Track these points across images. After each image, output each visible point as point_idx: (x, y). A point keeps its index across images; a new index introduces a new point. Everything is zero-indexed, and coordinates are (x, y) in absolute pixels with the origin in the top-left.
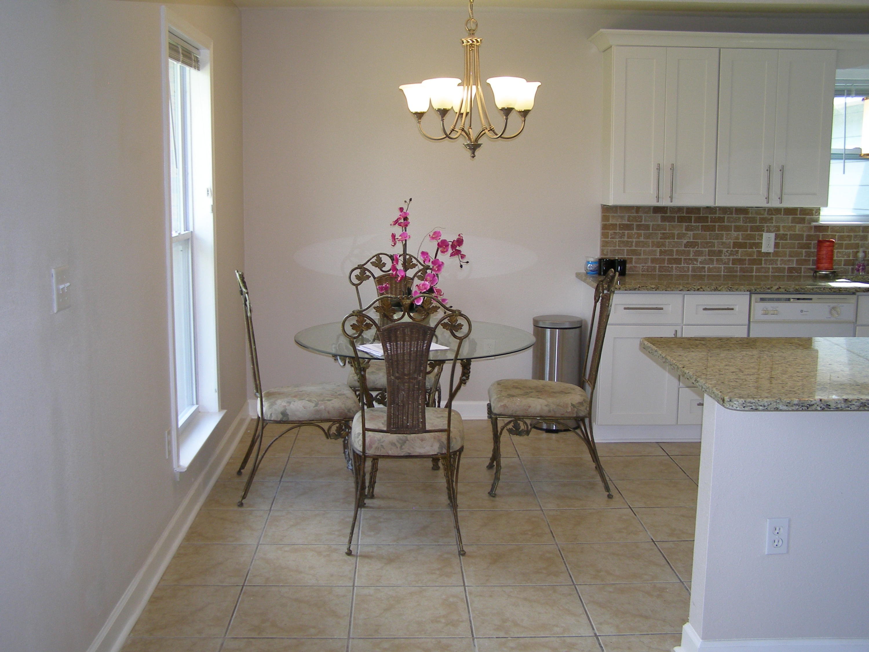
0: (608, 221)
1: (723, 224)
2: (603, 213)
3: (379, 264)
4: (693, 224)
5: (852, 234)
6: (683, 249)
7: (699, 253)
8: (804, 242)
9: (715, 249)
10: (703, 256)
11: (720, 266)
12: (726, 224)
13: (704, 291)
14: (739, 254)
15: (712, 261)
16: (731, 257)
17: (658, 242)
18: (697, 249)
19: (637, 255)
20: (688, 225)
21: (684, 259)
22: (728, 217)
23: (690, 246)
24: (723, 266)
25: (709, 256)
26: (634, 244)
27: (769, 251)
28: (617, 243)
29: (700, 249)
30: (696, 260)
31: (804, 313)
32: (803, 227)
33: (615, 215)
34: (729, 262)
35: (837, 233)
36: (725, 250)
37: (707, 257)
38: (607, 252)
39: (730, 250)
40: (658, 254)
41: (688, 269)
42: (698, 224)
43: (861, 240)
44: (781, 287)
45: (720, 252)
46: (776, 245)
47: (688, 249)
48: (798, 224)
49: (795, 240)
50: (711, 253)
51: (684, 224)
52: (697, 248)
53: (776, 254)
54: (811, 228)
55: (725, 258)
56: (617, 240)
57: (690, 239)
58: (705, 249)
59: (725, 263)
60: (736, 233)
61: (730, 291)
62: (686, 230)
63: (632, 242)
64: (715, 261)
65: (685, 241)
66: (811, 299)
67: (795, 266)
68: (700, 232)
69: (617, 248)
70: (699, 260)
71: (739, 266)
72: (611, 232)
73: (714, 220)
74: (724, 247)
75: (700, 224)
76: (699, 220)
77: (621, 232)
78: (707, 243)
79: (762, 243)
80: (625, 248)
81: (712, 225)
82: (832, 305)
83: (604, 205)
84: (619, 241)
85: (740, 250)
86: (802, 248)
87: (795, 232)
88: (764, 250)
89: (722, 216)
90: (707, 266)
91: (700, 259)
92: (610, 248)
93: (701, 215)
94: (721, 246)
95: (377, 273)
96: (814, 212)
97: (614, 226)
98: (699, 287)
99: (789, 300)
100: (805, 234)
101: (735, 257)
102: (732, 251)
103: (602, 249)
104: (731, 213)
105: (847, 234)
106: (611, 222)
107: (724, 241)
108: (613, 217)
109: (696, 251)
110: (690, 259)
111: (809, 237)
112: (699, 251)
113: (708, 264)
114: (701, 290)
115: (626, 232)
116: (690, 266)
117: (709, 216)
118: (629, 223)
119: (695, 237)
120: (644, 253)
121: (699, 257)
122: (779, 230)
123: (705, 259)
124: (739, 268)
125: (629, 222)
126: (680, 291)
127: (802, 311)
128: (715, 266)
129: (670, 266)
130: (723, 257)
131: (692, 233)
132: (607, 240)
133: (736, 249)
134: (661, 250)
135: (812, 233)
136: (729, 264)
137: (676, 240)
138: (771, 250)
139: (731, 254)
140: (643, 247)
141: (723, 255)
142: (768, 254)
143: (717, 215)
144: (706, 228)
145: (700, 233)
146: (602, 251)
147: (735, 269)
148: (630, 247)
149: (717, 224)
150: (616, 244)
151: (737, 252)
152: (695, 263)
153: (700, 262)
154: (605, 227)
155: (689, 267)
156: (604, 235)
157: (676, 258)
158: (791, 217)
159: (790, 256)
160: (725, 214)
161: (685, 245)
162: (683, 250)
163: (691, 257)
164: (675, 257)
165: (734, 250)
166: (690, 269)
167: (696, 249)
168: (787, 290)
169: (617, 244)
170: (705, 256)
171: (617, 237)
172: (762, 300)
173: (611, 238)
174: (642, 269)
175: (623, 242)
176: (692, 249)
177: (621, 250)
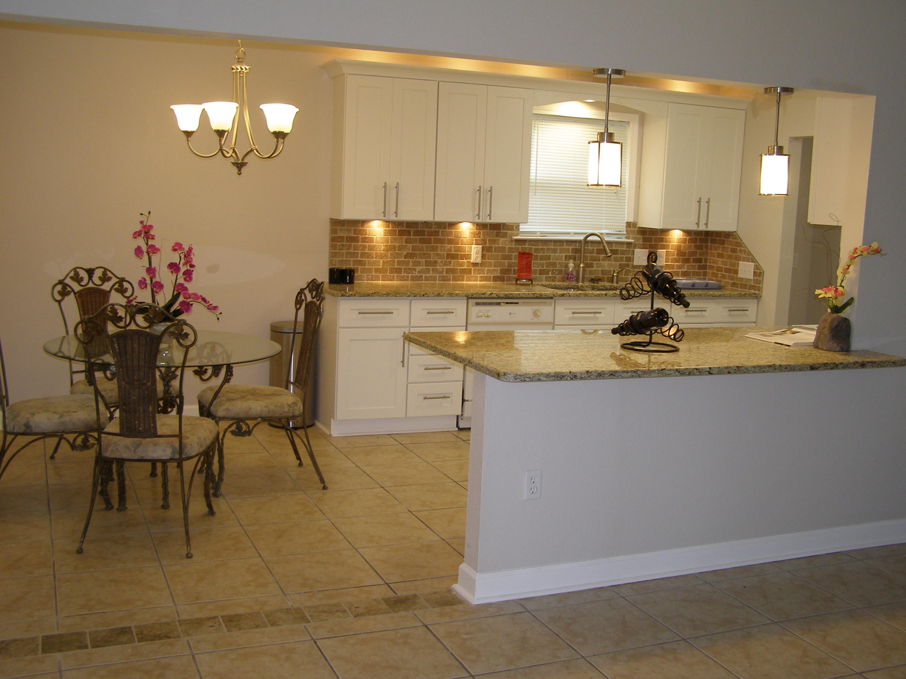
0: (337, 234)
1: (438, 237)
2: (332, 226)
3: (77, 279)
4: (412, 237)
5: (545, 247)
6: (403, 259)
7: (417, 264)
8: (507, 253)
9: (431, 260)
10: (420, 266)
11: (436, 275)
12: (440, 237)
13: (428, 296)
14: (452, 264)
15: (428, 271)
16: (445, 268)
17: (382, 254)
18: (416, 260)
19: (362, 265)
20: (407, 238)
21: (405, 269)
22: (442, 231)
23: (410, 257)
24: (438, 275)
25: (426, 266)
26: (359, 255)
27: (477, 262)
28: (345, 254)
29: (418, 260)
30: (415, 270)
31: (512, 315)
32: (506, 241)
33: (343, 228)
34: (443, 271)
35: (533, 246)
36: (440, 260)
37: (424, 267)
38: (336, 262)
39: (444, 260)
40: (381, 264)
41: (408, 278)
42: (416, 237)
43: (553, 253)
44: (493, 293)
45: (436, 262)
46: (483, 256)
47: (407, 260)
48: (501, 237)
49: (499, 252)
50: (427, 263)
51: (404, 237)
52: (416, 259)
53: (482, 264)
54: (512, 241)
55: (439, 268)
56: (345, 251)
57: (409, 250)
58: (422, 260)
59: (440, 272)
60: (449, 246)
61: (451, 296)
62: (406, 242)
63: (358, 253)
64: (431, 270)
65: (405, 253)
66: (517, 303)
67: (499, 275)
68: (418, 244)
69: (344, 259)
70: (418, 270)
71: (451, 275)
72: (338, 244)
73: (431, 234)
74: (439, 258)
75: (418, 237)
76: (417, 233)
77: (348, 244)
78: (424, 254)
79: (471, 255)
80: (352, 259)
81: (428, 238)
82: (535, 308)
83: (333, 219)
84: (346, 252)
85: (453, 261)
86: (504, 259)
87: (499, 245)
88: (472, 261)
89: (437, 230)
90: (424, 275)
91: (418, 268)
92: (337, 259)
93: (419, 229)
94: (437, 257)
95: (77, 287)
96: (514, 228)
97: (341, 239)
98: (424, 293)
99: (499, 304)
100: (507, 247)
101: (448, 267)
102: (446, 261)
103: (331, 260)
104: (445, 228)
105: (541, 247)
106: (339, 235)
107: (439, 252)
108: (341, 230)
109: (415, 261)
110: (410, 269)
111: (511, 250)
112: (417, 261)
113: (425, 273)
114: (426, 295)
115: (353, 244)
116: (410, 275)
117: (426, 230)
118: (355, 236)
119: (414, 248)
120: (368, 263)
121: (417, 267)
122: (485, 243)
123: (422, 269)
124: (451, 277)
125: (356, 235)
126: (408, 296)
127: (510, 314)
128: (431, 275)
129: (392, 275)
130: (438, 267)
131: (411, 245)
132: (335, 251)
133: (449, 260)
134: (383, 261)
135: (513, 246)
136: (443, 274)
137: (397, 251)
138: (479, 260)
139: (445, 265)
140: (368, 257)
141: (438, 265)
142: (475, 264)
143: (433, 230)
144: (422, 241)
145: (418, 246)
146: (331, 262)
147: (448, 277)
148: (355, 258)
149: (432, 237)
150: (343, 255)
151: (450, 262)
152: (414, 272)
153: (418, 271)
154: (333, 239)
155: (408, 276)
156: (333, 247)
157: (397, 268)
158: (495, 231)
159: (495, 266)
160: (440, 229)
161: (405, 256)
162: (403, 261)
163: (410, 267)
164: (396, 267)
165: (447, 260)
166: (410, 278)
167: (414, 259)
168: (498, 295)
169: (345, 255)
170: (422, 266)
171: (344, 248)
172: (477, 304)
173: (339, 250)
174: (367, 278)
175: (350, 253)
176: (411, 260)
177: (347, 260)
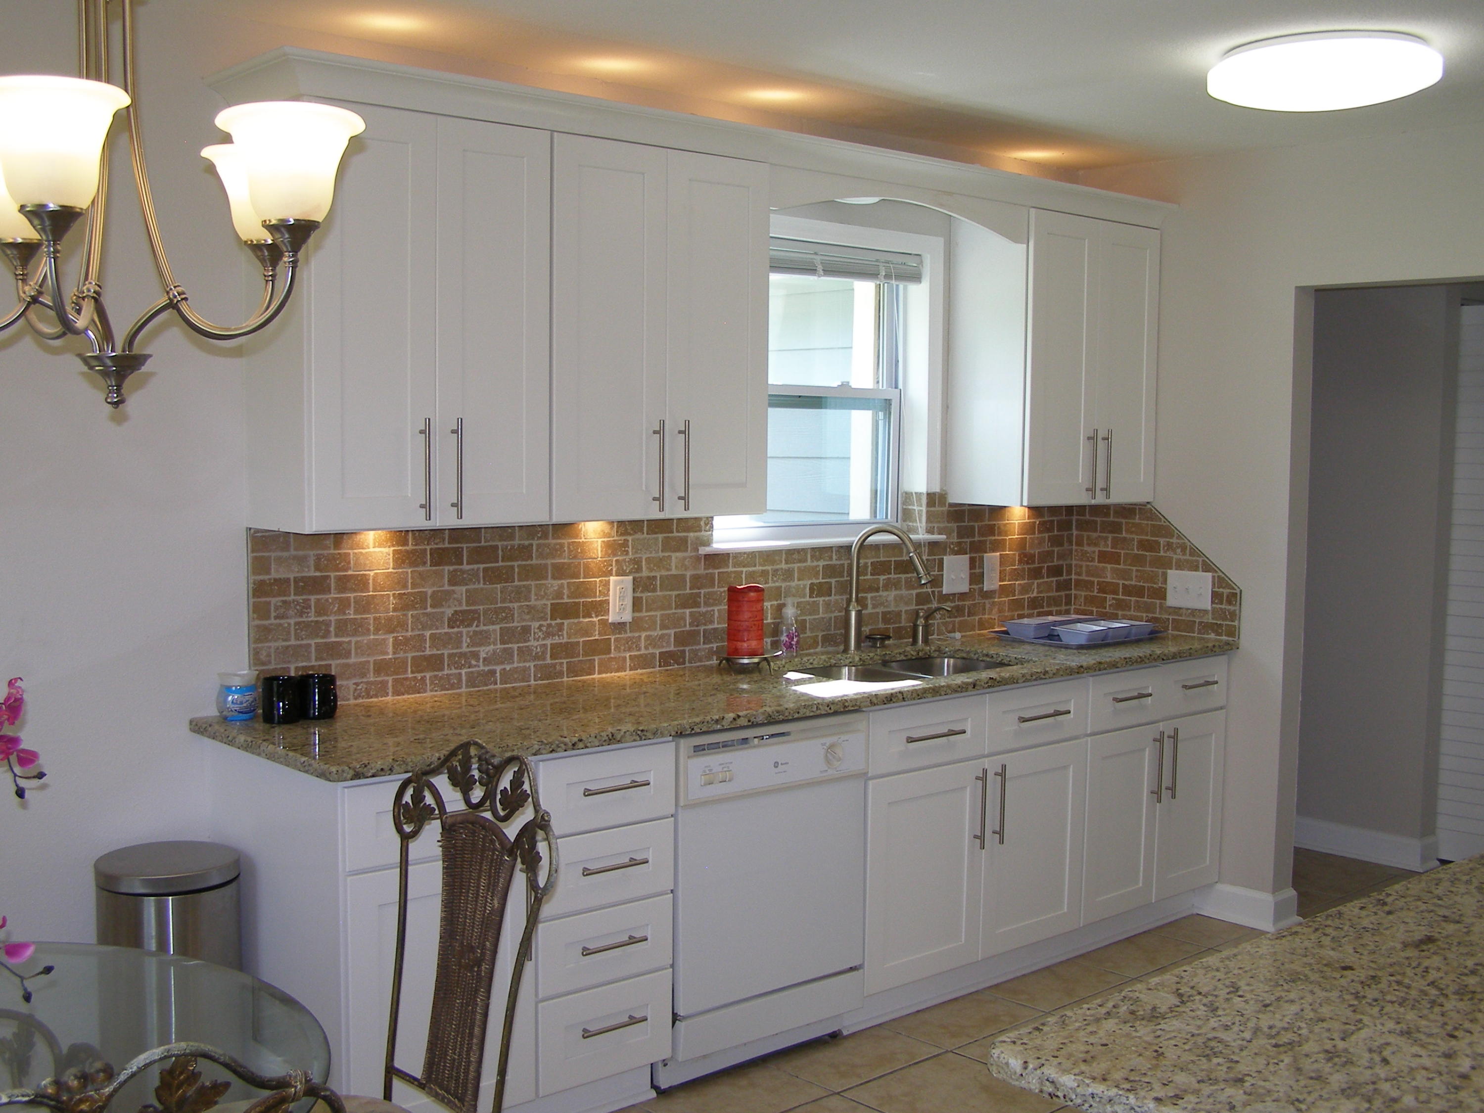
0: (268, 572)
1: (529, 562)
2: (253, 551)
4: (466, 567)
5: (769, 568)
6: (446, 630)
7: (481, 639)
8: (688, 591)
9: (515, 624)
10: (489, 644)
11: (527, 665)
12: (534, 562)
13: (586, 747)
14: (565, 632)
15: (508, 653)
16: (548, 642)
17: (390, 619)
18: (477, 629)
19: (340, 656)
20: (455, 570)
21: (450, 656)
22: (539, 546)
23: (462, 622)
24: (532, 664)
25: (503, 642)
26: (332, 629)
27: (623, 620)
28: (292, 628)
29: (482, 628)
30: (476, 655)
31: (781, 768)
32: (685, 558)
33: (285, 554)
34: (544, 653)
35: (744, 567)
36: (537, 624)
37: (499, 646)
38: (269, 655)
39: (545, 623)
40: (390, 649)
41: (460, 680)
42: (475, 566)
43: (784, 580)
44: (740, 714)
45: (526, 630)
46: (637, 604)
47: (456, 630)
48: (675, 551)
49: (670, 590)
50: (507, 636)
51: (447, 568)
52: (477, 626)
53: (636, 624)
54: (698, 558)
55: (536, 643)
56: (292, 621)
57: (460, 604)
58: (494, 627)
59: (537, 657)
60: (556, 583)
61: (641, 740)
62: (452, 583)
63: (328, 624)
64: (516, 652)
65: (449, 612)
67: (672, 648)
68: (481, 585)
69: (293, 642)
70: (483, 655)
71: (565, 661)
72: (275, 601)
73: (510, 556)
74: (533, 619)
75: (482, 566)
76: (479, 555)
77: (300, 598)
78: (497, 611)
79: (607, 602)
80: (312, 642)
81: (505, 567)
82: (829, 741)
83: (257, 531)
84: (296, 624)
85: (566, 622)
86: (684, 606)
87: (670, 570)
88: (612, 618)
89: (526, 543)
90: (498, 668)
91: (484, 651)
92: (274, 645)
93: (483, 544)
94: (528, 617)
96: (702, 523)
97: (281, 585)
98: (575, 739)
100: (688, 574)
101: (556, 640)
102: (549, 625)
103: (254, 649)
104: (545, 536)
105: (761, 568)
106: (274, 575)
107: (532, 603)
108: (279, 560)
109: (475, 632)
110: (462, 655)
111: (697, 582)
112: (481, 632)
113: (502, 663)
114: (581, 745)
115: (313, 598)
116: (463, 672)
117: (499, 544)
118: (318, 574)
119: (471, 598)
120: (356, 649)
121: (482, 649)
122: (639, 570)
123: (494, 652)
124: (565, 666)
125: (321, 571)
126: (535, 754)
127: (776, 765)
128: (515, 665)
129: (419, 676)
130: (532, 643)
131: (464, 588)
132: (266, 622)
133: (558, 621)
134: (396, 638)
135: (701, 571)
136: (544, 659)
137: (429, 610)
138: (627, 617)
139: (548, 635)
140: (355, 633)
141: (532, 638)
142: (620, 626)
143: (516, 542)
144: (493, 576)
145: (482, 589)
146: (256, 657)
147: (558, 667)
148: (323, 637)
149: (516, 564)
150: (289, 633)
151: (560, 627)
152: (473, 662)
153: (485, 659)
154: (259, 590)
155: (460, 674)
156: (259, 611)
157: (431, 656)
158: (660, 536)
159: (663, 627)
160: (533, 539)
161: (449, 620)
162: (446, 633)
163: (465, 649)
164: (428, 652)
165: (553, 623)
166: (464, 678)
167: (474, 628)
168: (752, 719)
169: (293, 633)
170: (495, 644)
171: (291, 612)
173: (276, 618)
174: (356, 689)
175: (307, 625)
176: (464, 630)
177: (301, 646)
